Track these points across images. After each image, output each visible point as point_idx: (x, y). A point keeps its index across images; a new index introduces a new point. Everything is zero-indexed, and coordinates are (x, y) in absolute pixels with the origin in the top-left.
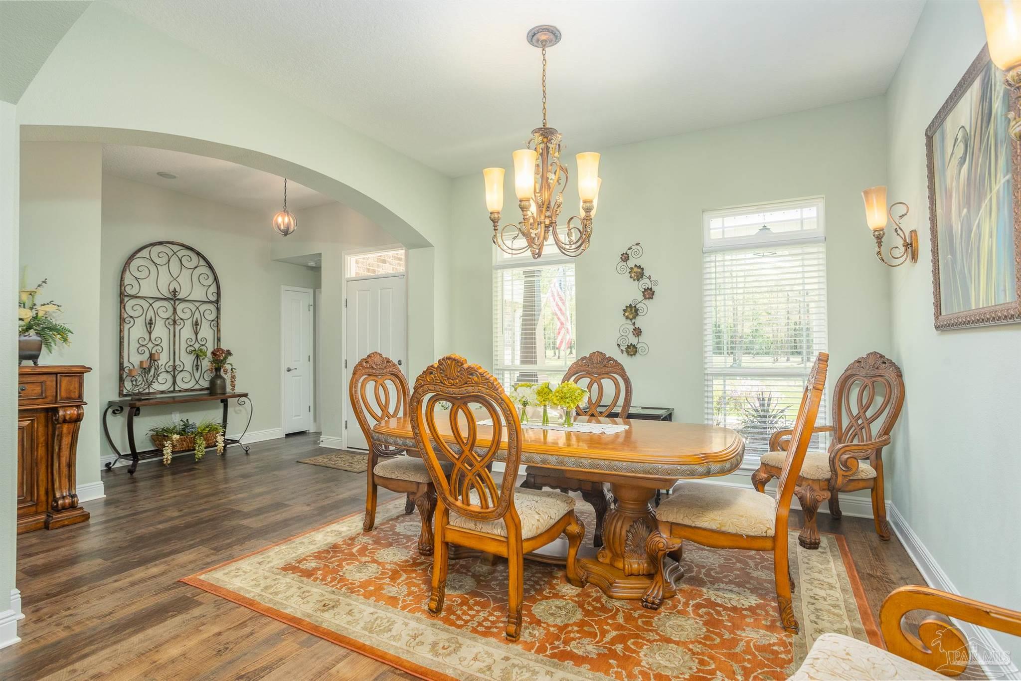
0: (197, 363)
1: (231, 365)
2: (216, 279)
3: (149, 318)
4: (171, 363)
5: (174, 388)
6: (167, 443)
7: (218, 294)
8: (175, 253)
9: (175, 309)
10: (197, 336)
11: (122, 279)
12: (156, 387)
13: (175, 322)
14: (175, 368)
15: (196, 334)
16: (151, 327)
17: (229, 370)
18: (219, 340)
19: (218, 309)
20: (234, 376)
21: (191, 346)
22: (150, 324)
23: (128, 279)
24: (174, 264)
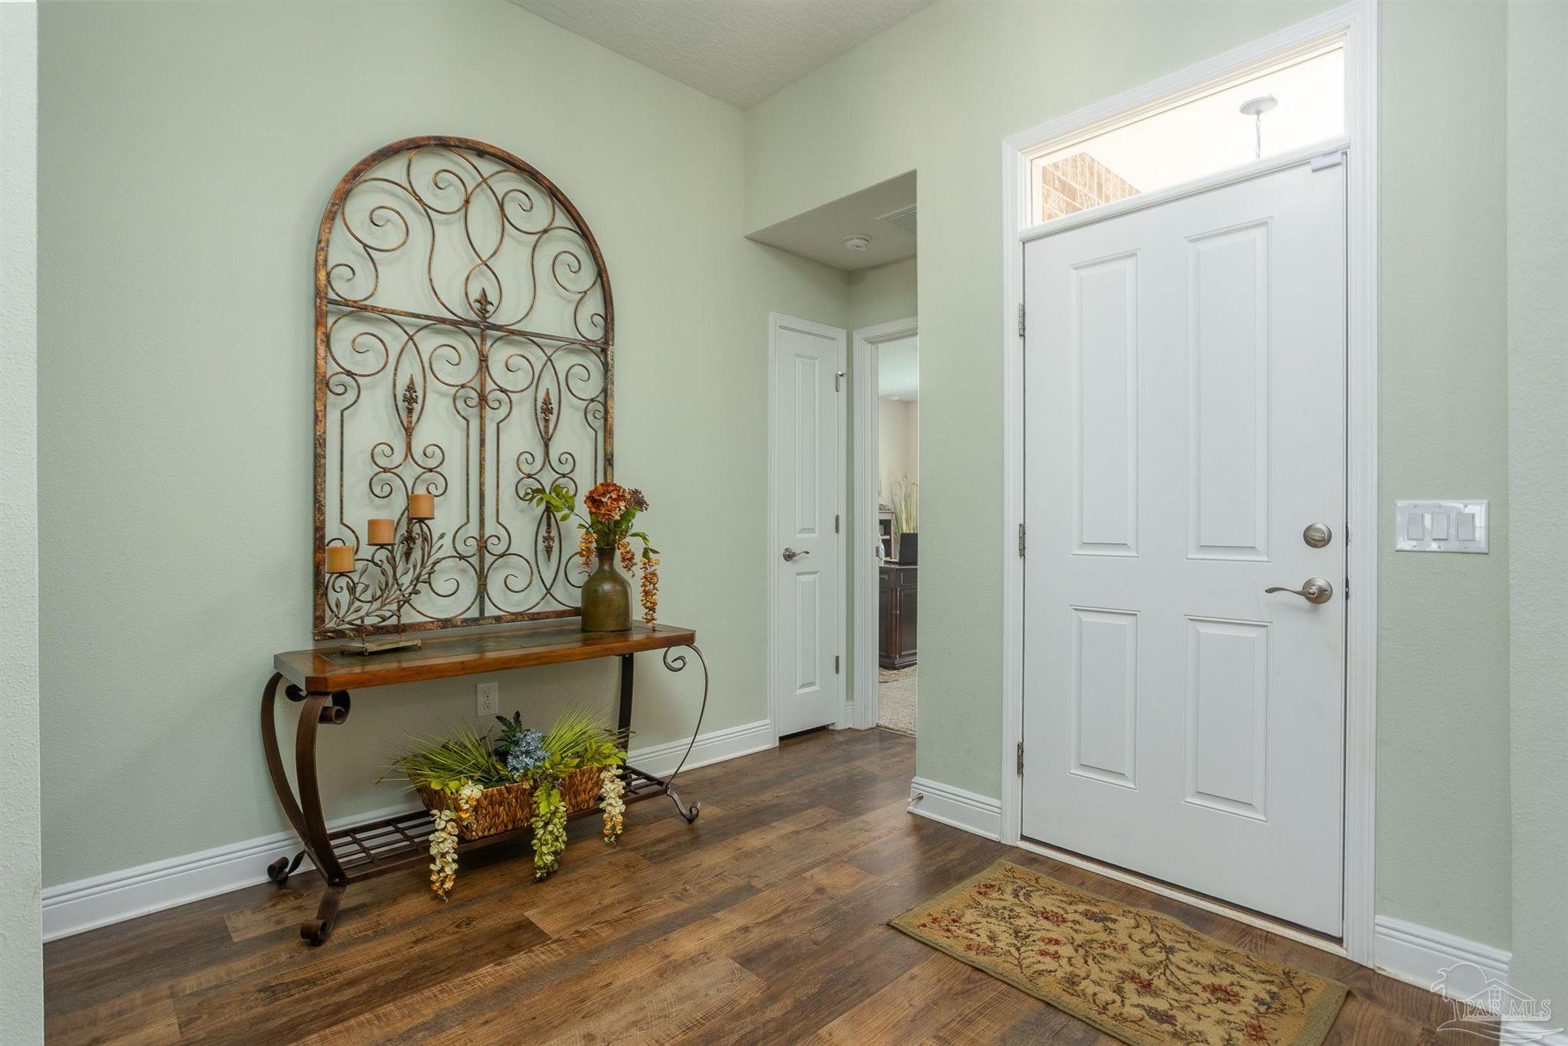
0: (549, 532)
1: (645, 539)
2: (601, 274)
3: (407, 382)
4: (473, 529)
5: (482, 610)
6: (442, 818)
7: (608, 318)
8: (485, 180)
9: (483, 359)
10: (546, 446)
11: (322, 246)
12: (430, 607)
13: (483, 399)
14: (482, 546)
15: (546, 442)
16: (410, 411)
17: (639, 558)
18: (609, 460)
19: (607, 368)
20: (654, 574)
21: (529, 476)
22: (409, 402)
23: (341, 250)
24: (483, 214)
